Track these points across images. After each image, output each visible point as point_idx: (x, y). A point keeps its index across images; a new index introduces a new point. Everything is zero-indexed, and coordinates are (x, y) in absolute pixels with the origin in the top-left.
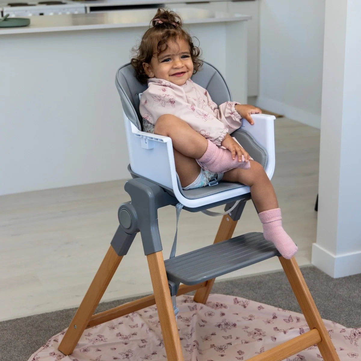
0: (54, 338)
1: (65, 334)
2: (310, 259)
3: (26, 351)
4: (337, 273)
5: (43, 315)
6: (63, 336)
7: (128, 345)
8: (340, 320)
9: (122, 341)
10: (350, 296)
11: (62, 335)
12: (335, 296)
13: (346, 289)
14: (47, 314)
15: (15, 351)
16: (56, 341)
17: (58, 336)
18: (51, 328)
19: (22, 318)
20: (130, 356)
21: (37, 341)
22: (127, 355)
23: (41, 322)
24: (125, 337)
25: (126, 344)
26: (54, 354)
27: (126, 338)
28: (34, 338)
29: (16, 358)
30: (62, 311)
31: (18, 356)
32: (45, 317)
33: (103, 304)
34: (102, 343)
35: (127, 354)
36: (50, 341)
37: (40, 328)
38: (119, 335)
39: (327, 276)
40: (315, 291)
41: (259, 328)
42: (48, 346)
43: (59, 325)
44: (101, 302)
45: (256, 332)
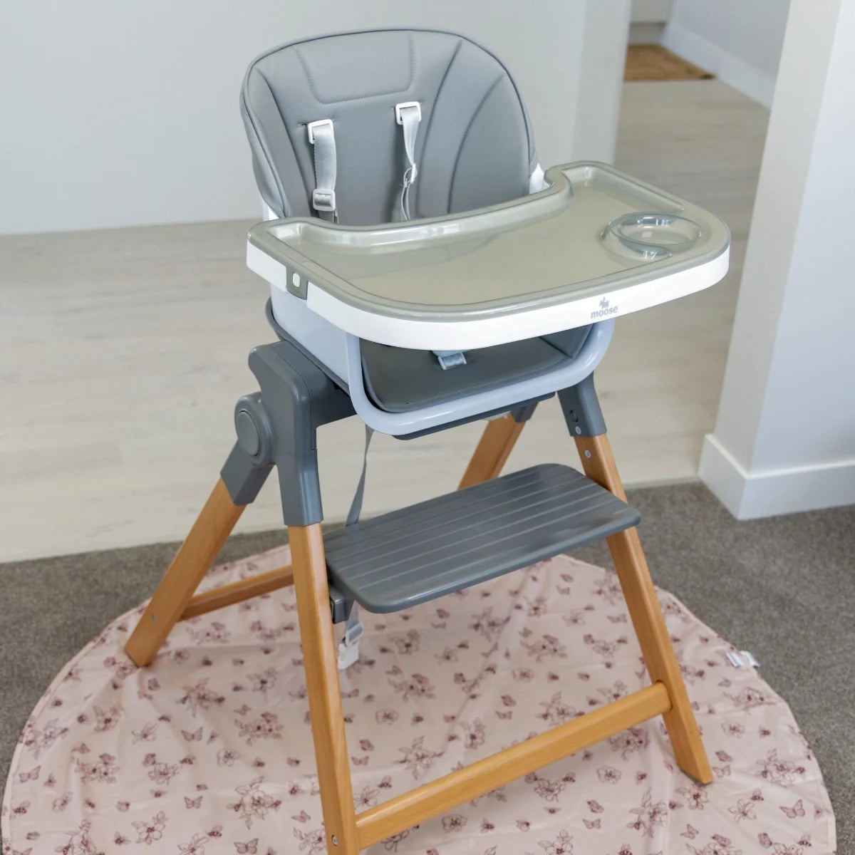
0: (120, 620)
1: (143, 612)
2: (696, 463)
3: (58, 644)
4: (747, 508)
5: (110, 554)
6: (140, 616)
7: (270, 655)
8: (729, 633)
9: (261, 642)
10: (762, 571)
11: (138, 614)
12: (730, 570)
13: (758, 551)
14: (119, 550)
15: (35, 641)
16: (122, 629)
17: (128, 617)
18: (119, 590)
19: (66, 557)
20: (269, 685)
21: (85, 619)
22: (263, 682)
23: (104, 572)
24: (268, 632)
25: (267, 652)
26: (114, 663)
27: (270, 637)
28: (79, 613)
29: (34, 660)
30: (151, 548)
31: (37, 656)
32: (114, 559)
33: (240, 537)
34: (218, 644)
35: (264, 678)
36: (110, 629)
37: (97, 587)
38: (257, 626)
39: (725, 511)
40: (691, 550)
41: (553, 634)
42: (103, 640)
43: (138, 585)
44: (234, 532)
45: (546, 643)
